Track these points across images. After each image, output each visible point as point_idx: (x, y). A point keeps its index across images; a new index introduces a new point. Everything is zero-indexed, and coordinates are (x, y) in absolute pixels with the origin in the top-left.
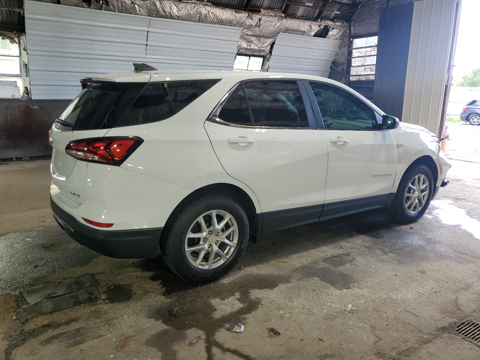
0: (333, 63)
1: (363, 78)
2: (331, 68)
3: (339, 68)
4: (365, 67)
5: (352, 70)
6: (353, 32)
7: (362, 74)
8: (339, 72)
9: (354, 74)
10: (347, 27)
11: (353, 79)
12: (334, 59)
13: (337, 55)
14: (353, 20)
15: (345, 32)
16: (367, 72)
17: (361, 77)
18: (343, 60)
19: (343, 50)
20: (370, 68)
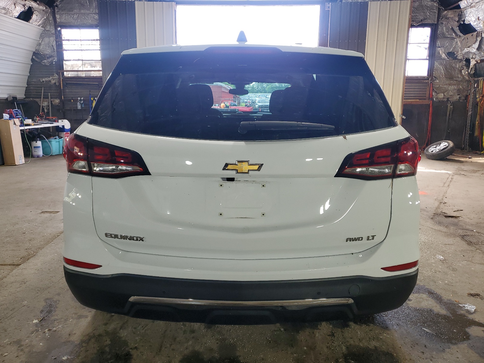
0: (34, 54)
1: (82, 74)
2: (32, 60)
3: (45, 61)
4: (83, 62)
5: (66, 64)
6: (58, 20)
7: (81, 69)
8: (45, 66)
9: (69, 69)
10: (50, 13)
11: (69, 75)
12: (36, 50)
13: (40, 44)
14: (57, 6)
15: (47, 18)
16: (87, 67)
17: (79, 73)
18: (48, 52)
19: (46, 40)
20: (89, 63)
